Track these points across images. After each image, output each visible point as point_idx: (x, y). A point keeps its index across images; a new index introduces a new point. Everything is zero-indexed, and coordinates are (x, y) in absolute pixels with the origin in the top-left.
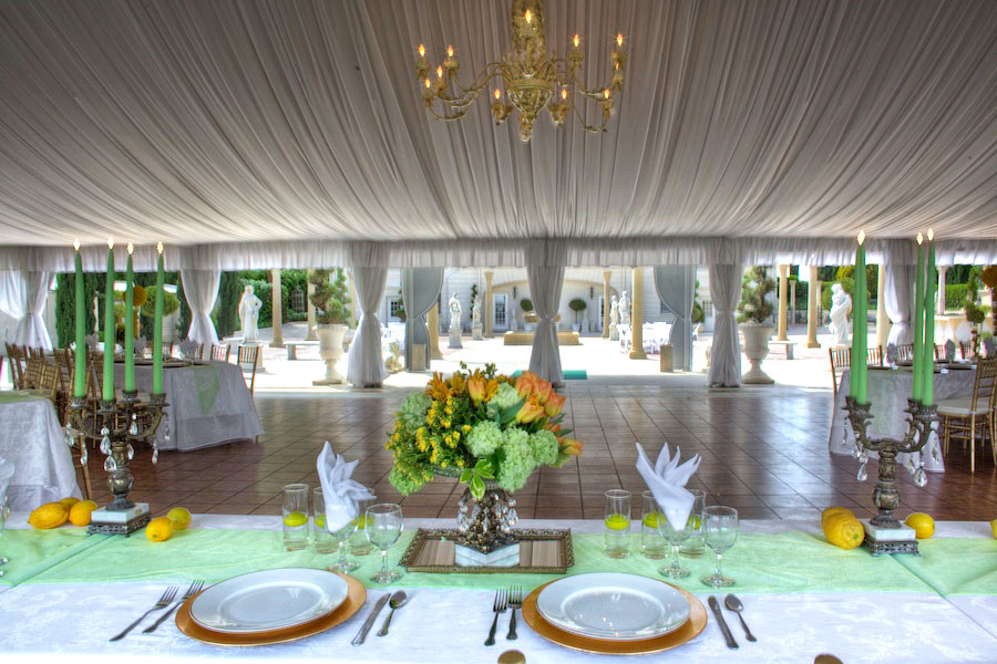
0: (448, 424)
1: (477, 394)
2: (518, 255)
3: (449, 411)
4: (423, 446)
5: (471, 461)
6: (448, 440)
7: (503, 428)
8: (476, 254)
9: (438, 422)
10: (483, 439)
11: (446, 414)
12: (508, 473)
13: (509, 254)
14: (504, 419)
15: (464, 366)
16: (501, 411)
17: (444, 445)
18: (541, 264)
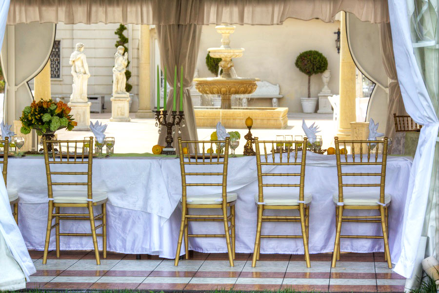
0: (37, 113)
1: (45, 106)
2: (145, 9)
3: (37, 110)
4: (30, 118)
5: (43, 123)
6: (37, 117)
7: (52, 115)
8: (94, 9)
9: (34, 113)
10: (46, 117)
11: (36, 111)
12: (52, 126)
13: (134, 9)
14: (52, 113)
15: (42, 99)
16: (51, 111)
17: (36, 119)
18: (173, 21)
